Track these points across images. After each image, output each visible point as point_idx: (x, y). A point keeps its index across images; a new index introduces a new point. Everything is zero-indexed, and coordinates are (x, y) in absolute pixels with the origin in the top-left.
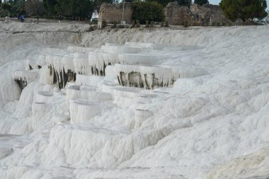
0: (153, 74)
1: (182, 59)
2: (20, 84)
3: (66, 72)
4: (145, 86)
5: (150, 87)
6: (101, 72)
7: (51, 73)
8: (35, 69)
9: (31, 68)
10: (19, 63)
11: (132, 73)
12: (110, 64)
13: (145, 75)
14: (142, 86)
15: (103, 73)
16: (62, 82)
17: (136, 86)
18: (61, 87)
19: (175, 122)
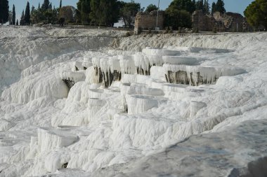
0: (199, 73)
1: (218, 60)
2: (68, 83)
3: (112, 72)
4: (190, 83)
5: (195, 83)
6: (146, 72)
7: (97, 73)
8: (81, 70)
9: (77, 69)
10: (65, 65)
11: (179, 71)
12: (154, 65)
13: (191, 74)
14: (188, 83)
15: (148, 73)
16: (108, 81)
17: (183, 83)
18: (107, 85)
19: (227, 111)
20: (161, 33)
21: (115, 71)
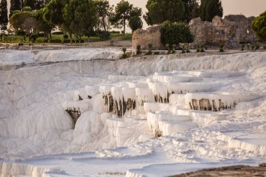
0: (220, 100)
2: (73, 115)
4: (213, 109)
5: (218, 109)
6: (165, 99)
7: (106, 102)
8: (86, 100)
9: (81, 99)
10: (65, 95)
11: (203, 99)
13: (213, 101)
14: (210, 109)
15: (167, 101)
16: (121, 109)
17: (206, 110)
20: (163, 54)
21: (129, 100)
